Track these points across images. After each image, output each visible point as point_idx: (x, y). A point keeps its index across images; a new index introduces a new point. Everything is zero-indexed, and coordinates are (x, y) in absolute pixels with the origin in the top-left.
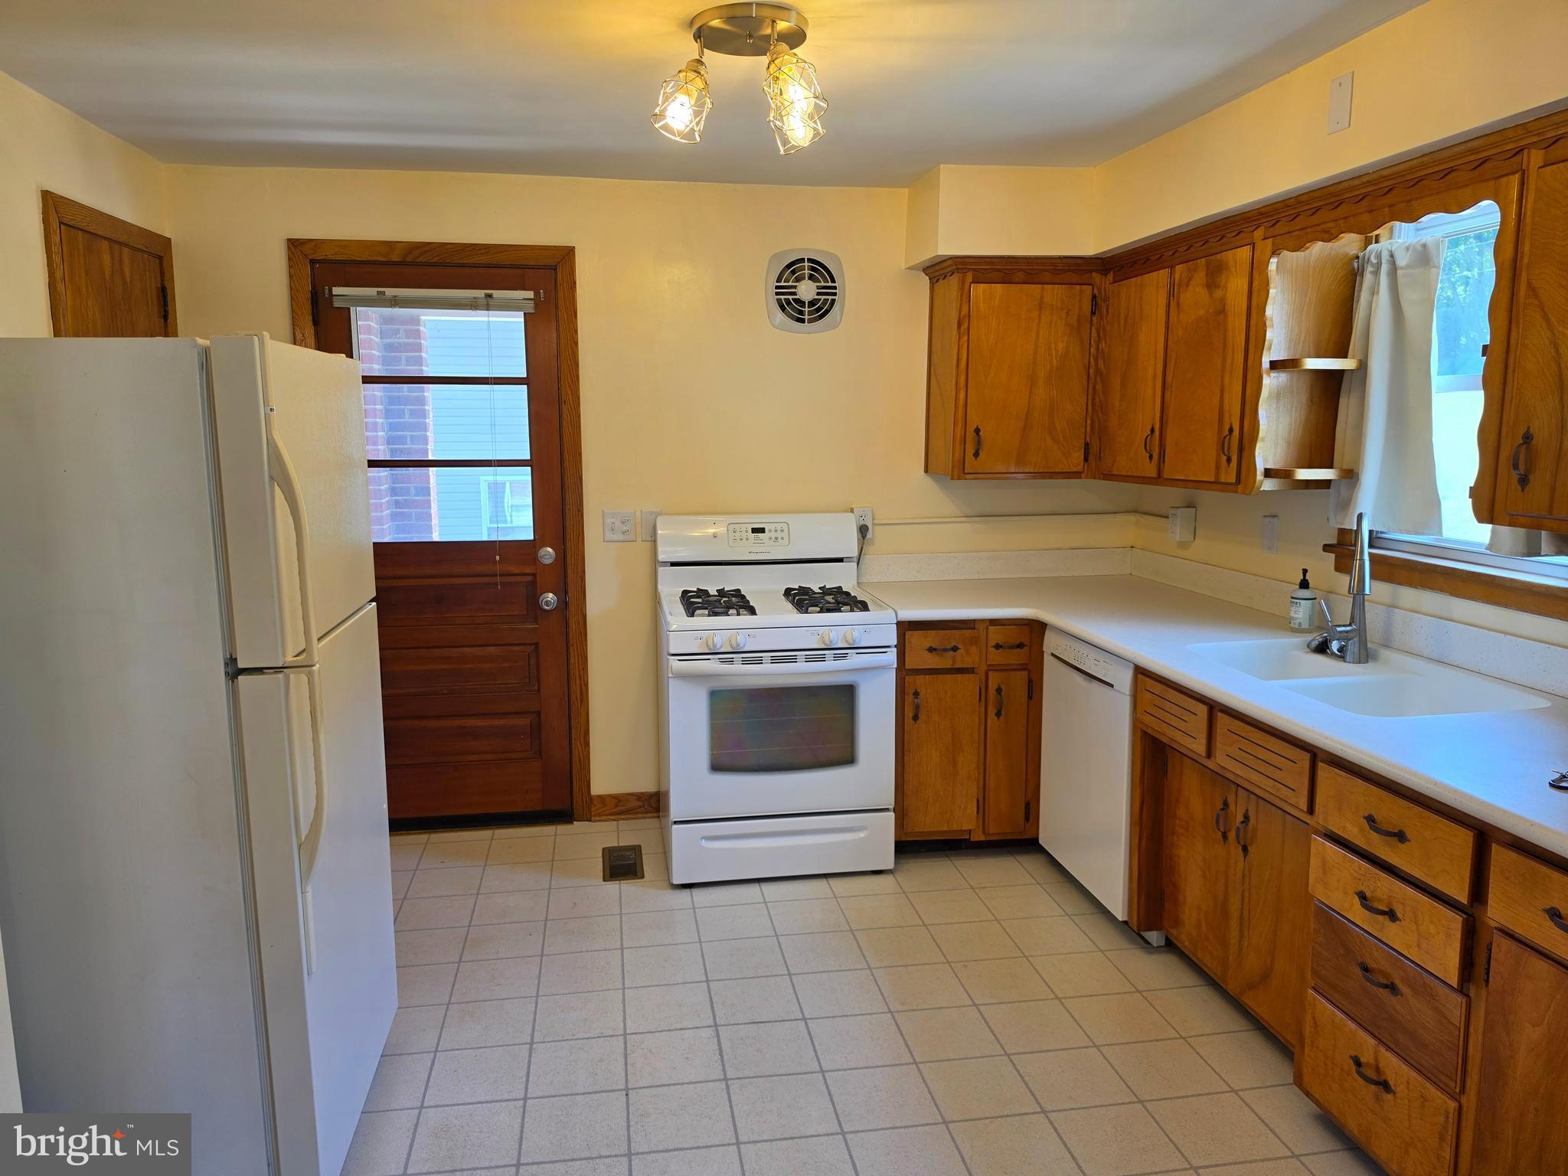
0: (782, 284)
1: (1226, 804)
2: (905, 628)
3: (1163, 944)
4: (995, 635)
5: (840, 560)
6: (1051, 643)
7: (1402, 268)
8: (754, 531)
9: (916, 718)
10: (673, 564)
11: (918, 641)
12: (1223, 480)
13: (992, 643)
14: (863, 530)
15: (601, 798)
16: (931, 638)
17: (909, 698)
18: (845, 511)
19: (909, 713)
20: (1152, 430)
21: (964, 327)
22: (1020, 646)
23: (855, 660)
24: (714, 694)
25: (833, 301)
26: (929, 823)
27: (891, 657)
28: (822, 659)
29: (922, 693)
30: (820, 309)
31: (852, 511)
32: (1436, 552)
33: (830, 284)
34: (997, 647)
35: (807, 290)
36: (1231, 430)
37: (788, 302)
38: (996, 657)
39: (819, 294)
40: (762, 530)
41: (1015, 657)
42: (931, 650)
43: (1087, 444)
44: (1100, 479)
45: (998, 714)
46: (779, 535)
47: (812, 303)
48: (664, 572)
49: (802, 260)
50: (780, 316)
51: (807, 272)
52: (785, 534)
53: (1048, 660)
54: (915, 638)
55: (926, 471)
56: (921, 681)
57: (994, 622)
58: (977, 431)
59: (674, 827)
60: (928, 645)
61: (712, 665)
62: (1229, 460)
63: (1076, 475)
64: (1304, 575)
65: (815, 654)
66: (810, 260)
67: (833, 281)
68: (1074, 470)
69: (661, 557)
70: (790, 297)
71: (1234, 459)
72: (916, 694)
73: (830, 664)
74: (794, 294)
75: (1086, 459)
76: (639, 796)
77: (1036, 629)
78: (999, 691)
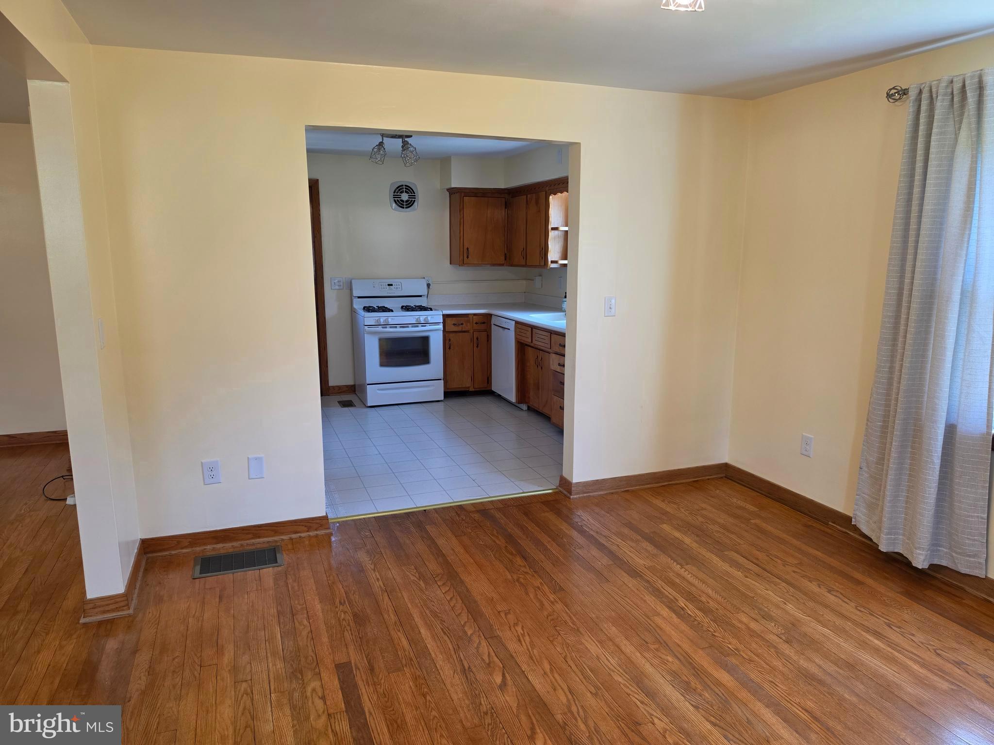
0: (396, 194)
1: (538, 357)
2: (445, 317)
3: (527, 409)
4: (475, 318)
5: (421, 296)
6: (494, 320)
8: (389, 285)
9: (450, 348)
10: (359, 297)
11: (450, 321)
12: (539, 265)
13: (474, 322)
14: (428, 285)
15: (333, 387)
16: (454, 320)
17: (447, 341)
18: (422, 278)
19: (447, 347)
20: (524, 249)
21: (462, 212)
22: (484, 323)
23: (428, 327)
24: (380, 340)
25: (414, 201)
26: (455, 386)
27: (441, 326)
28: (418, 326)
29: (452, 339)
30: (409, 204)
31: (424, 278)
33: (413, 194)
34: (476, 323)
35: (405, 197)
36: (542, 249)
37: (398, 200)
38: (476, 327)
39: (409, 198)
40: (392, 285)
41: (483, 327)
42: (454, 324)
43: (505, 254)
44: (508, 266)
45: (477, 347)
46: (398, 287)
47: (407, 201)
48: (356, 301)
49: (403, 185)
50: (394, 205)
51: (404, 190)
52: (400, 287)
53: (493, 326)
54: (448, 320)
55: (451, 264)
56: (452, 335)
57: (475, 315)
58: (468, 249)
59: (368, 386)
60: (453, 323)
61: (380, 329)
62: (542, 258)
63: (502, 265)
64: (566, 294)
65: (415, 325)
66: (406, 186)
67: (414, 193)
68: (501, 263)
69: (354, 295)
70: (399, 199)
72: (450, 340)
73: (420, 328)
74: (400, 198)
75: (505, 259)
76: (347, 386)
77: (489, 316)
78: (477, 339)
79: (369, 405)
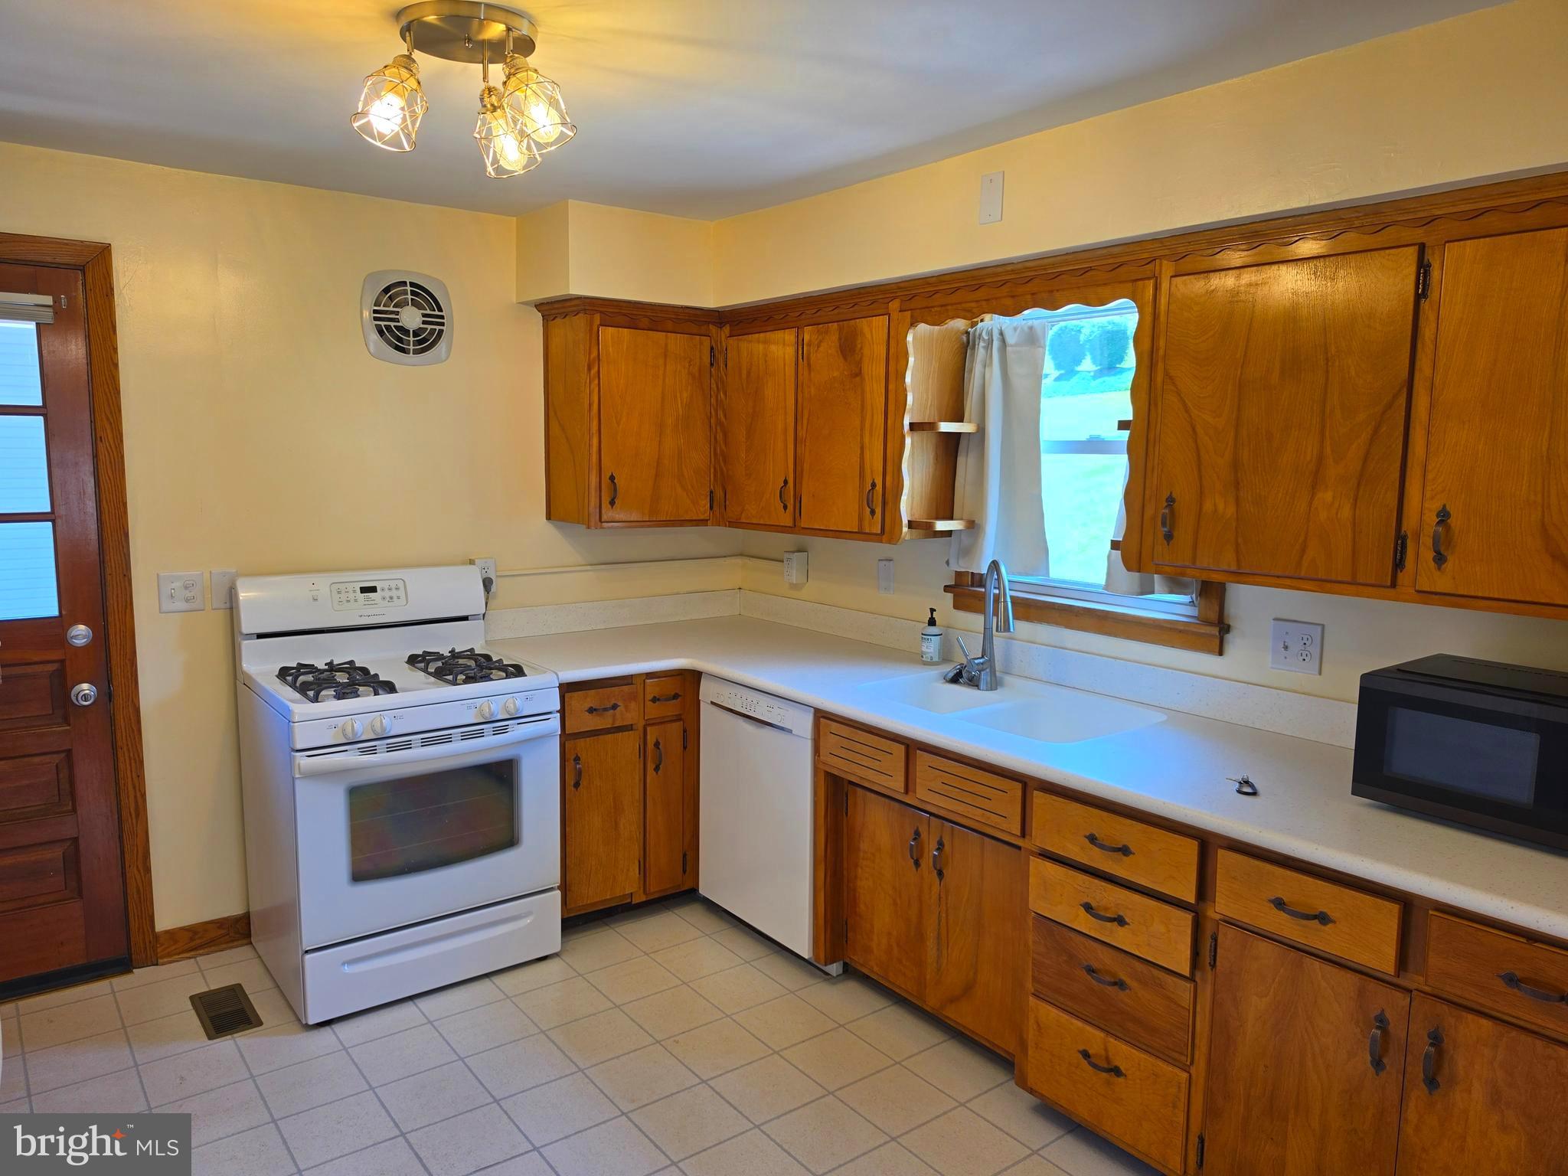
0: (381, 308)
1: (917, 834)
2: (567, 689)
3: (841, 971)
4: (652, 688)
5: (465, 618)
6: (708, 691)
7: (1011, 346)
8: (364, 590)
9: (577, 785)
10: (260, 636)
11: (580, 702)
12: (867, 531)
13: (649, 697)
14: (487, 584)
15: (171, 934)
16: (591, 698)
17: (570, 765)
18: (463, 563)
19: (570, 782)
20: (786, 482)
21: (594, 370)
22: (676, 696)
23: (518, 731)
24: (354, 792)
25: (441, 331)
26: (593, 895)
27: (555, 723)
28: (480, 734)
29: (583, 757)
30: (426, 341)
31: (472, 562)
32: (1050, 591)
33: (437, 313)
34: (654, 700)
35: (411, 318)
36: (874, 485)
37: (388, 328)
38: (654, 711)
39: (424, 322)
40: (373, 589)
41: (671, 709)
42: (591, 710)
43: (711, 492)
44: (726, 526)
45: (657, 769)
46: (394, 593)
47: (416, 334)
48: (248, 647)
49: (404, 283)
50: (379, 343)
51: (410, 297)
52: (401, 593)
53: (705, 710)
54: (576, 700)
55: (549, 517)
56: (581, 743)
57: (650, 675)
58: (612, 478)
59: (308, 957)
60: (587, 706)
61: (351, 758)
62: (873, 512)
63: (703, 522)
64: (932, 614)
65: (471, 730)
66: (412, 284)
67: (440, 310)
68: (702, 517)
69: (245, 630)
70: (392, 324)
71: (878, 511)
72: (577, 759)
73: (489, 740)
74: (396, 321)
75: (711, 508)
76: (219, 923)
77: (692, 678)
78: (657, 744)
79: (311, 1022)
